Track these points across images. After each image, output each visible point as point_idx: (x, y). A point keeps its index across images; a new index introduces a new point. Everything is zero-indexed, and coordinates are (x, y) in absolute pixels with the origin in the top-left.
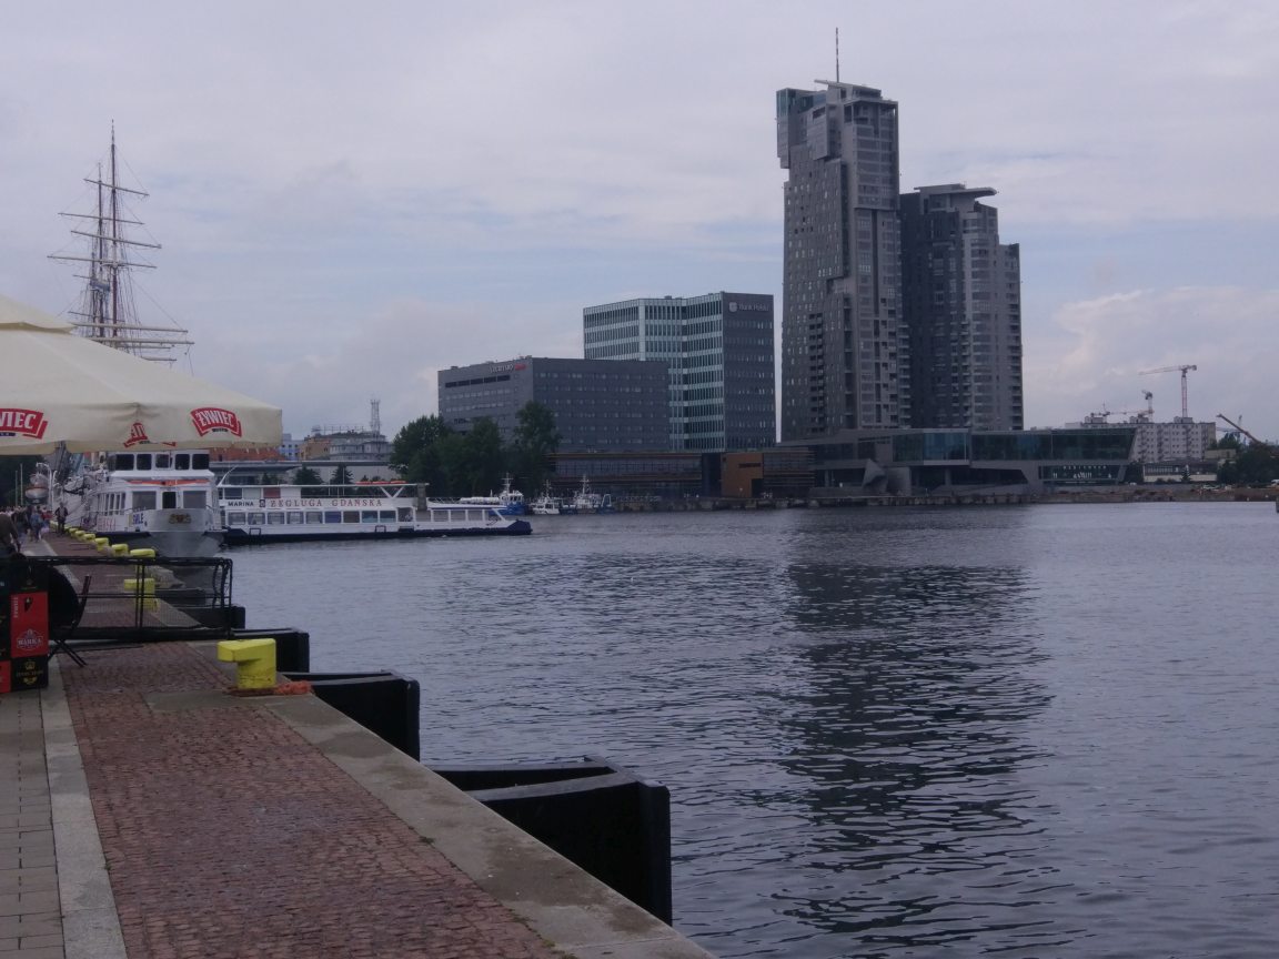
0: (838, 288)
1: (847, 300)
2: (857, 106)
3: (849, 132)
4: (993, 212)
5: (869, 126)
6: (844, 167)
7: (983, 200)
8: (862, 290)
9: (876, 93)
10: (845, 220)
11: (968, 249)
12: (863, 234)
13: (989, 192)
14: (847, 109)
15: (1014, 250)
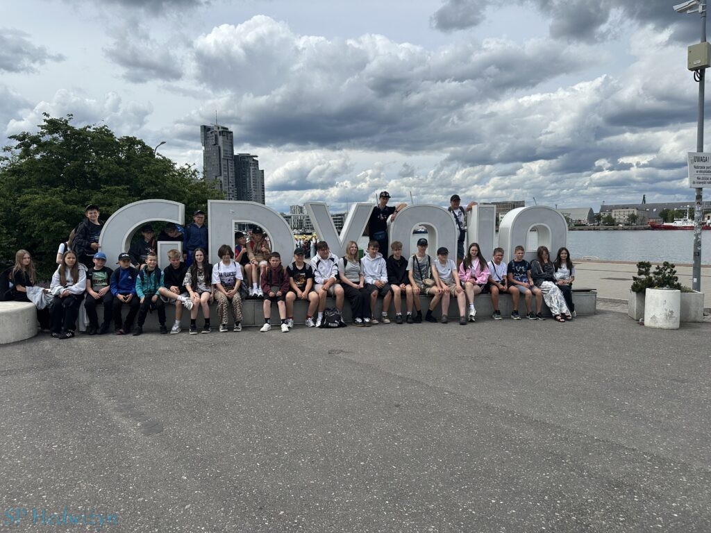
0: (218, 178)
1: (221, 182)
2: (222, 132)
3: (220, 139)
4: (257, 161)
5: (225, 137)
6: (219, 147)
7: (255, 158)
8: (225, 179)
9: (227, 129)
10: (220, 161)
11: (251, 171)
12: (225, 165)
13: (257, 157)
14: (220, 132)
15: (263, 171)
